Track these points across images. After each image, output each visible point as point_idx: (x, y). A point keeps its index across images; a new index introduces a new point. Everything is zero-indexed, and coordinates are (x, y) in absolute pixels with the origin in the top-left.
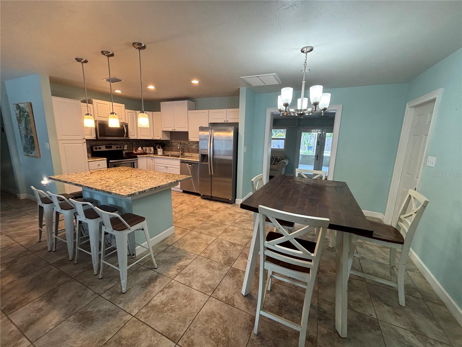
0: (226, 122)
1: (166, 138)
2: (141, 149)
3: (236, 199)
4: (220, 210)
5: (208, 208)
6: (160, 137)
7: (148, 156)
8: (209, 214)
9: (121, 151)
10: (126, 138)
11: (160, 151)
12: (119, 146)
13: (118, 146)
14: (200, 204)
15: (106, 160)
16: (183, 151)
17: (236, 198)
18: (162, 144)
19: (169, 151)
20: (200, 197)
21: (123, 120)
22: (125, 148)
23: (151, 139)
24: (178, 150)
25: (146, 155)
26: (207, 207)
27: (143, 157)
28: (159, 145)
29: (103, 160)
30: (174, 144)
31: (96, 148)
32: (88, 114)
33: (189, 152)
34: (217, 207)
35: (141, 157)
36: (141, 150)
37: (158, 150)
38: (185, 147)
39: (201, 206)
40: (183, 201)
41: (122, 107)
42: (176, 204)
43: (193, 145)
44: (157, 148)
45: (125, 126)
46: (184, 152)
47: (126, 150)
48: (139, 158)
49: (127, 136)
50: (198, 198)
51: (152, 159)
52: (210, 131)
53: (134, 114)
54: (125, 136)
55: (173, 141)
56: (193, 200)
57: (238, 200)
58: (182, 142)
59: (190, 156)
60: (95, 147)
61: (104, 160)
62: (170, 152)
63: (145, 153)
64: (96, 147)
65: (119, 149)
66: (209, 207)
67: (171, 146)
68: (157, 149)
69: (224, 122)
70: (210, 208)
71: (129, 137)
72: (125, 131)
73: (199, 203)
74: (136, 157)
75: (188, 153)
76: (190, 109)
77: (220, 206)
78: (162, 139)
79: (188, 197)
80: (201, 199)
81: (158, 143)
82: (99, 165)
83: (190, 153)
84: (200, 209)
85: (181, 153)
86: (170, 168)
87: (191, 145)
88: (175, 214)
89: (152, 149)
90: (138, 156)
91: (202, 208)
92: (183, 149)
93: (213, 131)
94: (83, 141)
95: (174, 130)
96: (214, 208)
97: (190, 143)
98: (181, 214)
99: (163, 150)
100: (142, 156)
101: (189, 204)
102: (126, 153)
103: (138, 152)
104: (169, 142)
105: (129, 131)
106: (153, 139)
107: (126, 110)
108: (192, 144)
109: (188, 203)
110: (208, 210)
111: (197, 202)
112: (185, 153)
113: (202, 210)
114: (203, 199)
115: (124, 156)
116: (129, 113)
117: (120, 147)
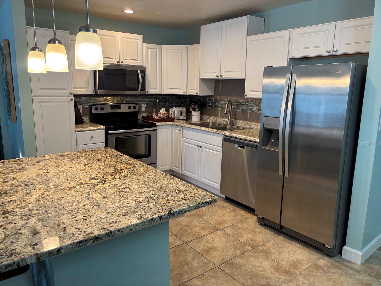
0: (331, 53)
1: (207, 92)
2: (165, 112)
3: (345, 248)
4: (297, 272)
5: (268, 259)
6: (196, 91)
7: (174, 125)
8: (268, 278)
9: (135, 114)
10: (142, 93)
11: (196, 115)
12: (132, 106)
13: (130, 105)
14: (252, 240)
15: (103, 129)
16: (234, 117)
17: (344, 243)
18: (200, 103)
19: (210, 115)
20: (255, 218)
21: (139, 62)
22: (143, 109)
23: (182, 93)
24: (225, 115)
25: (171, 123)
26: (266, 253)
27: (166, 125)
28: (195, 105)
29: (98, 129)
30: (220, 103)
31: (97, 109)
32: (34, 49)
33: (245, 119)
34: (292, 258)
35: (163, 125)
36: (165, 114)
37: (193, 113)
38: (238, 109)
39: (253, 247)
40: (220, 223)
41: (138, 39)
42: (204, 228)
43: (253, 107)
44: (191, 110)
45: (141, 71)
46: (236, 119)
47: (144, 112)
48: (158, 127)
49: (144, 88)
50: (252, 220)
51: (179, 130)
52: (289, 75)
53: (158, 50)
54: (139, 89)
55: (219, 98)
56: (239, 225)
57: (351, 252)
58: (235, 99)
59: (247, 126)
60: (95, 106)
61: (101, 129)
62: (212, 118)
63: (171, 119)
64: (97, 106)
65: (132, 110)
66: (271, 253)
67: (215, 106)
68: (191, 112)
69: (327, 54)
70: (273, 257)
71: (147, 90)
72: (141, 80)
73: (250, 236)
74: (154, 125)
75: (242, 122)
76: (251, 32)
77: (301, 257)
78: (199, 94)
79: (232, 214)
80: (257, 225)
81: (193, 102)
82: (92, 138)
83: (247, 121)
84: (251, 256)
85: (231, 121)
86: (205, 149)
87: (250, 106)
88: (193, 259)
89: (184, 110)
90: (157, 123)
91: (255, 253)
92: (235, 113)
93: (294, 75)
94: (69, 97)
95: (219, 78)
96: (283, 260)
97: (248, 102)
98: (206, 261)
99: (202, 114)
100: (164, 123)
101: (229, 235)
102: (143, 117)
103: (160, 116)
104: (211, 100)
105: (149, 80)
106: (186, 94)
107: (145, 44)
108: (252, 103)
109: (228, 231)
110: (267, 264)
111: (248, 233)
112: (238, 121)
113: (253, 259)
114: (261, 224)
115: (140, 121)
116: (149, 49)
117: (134, 108)
